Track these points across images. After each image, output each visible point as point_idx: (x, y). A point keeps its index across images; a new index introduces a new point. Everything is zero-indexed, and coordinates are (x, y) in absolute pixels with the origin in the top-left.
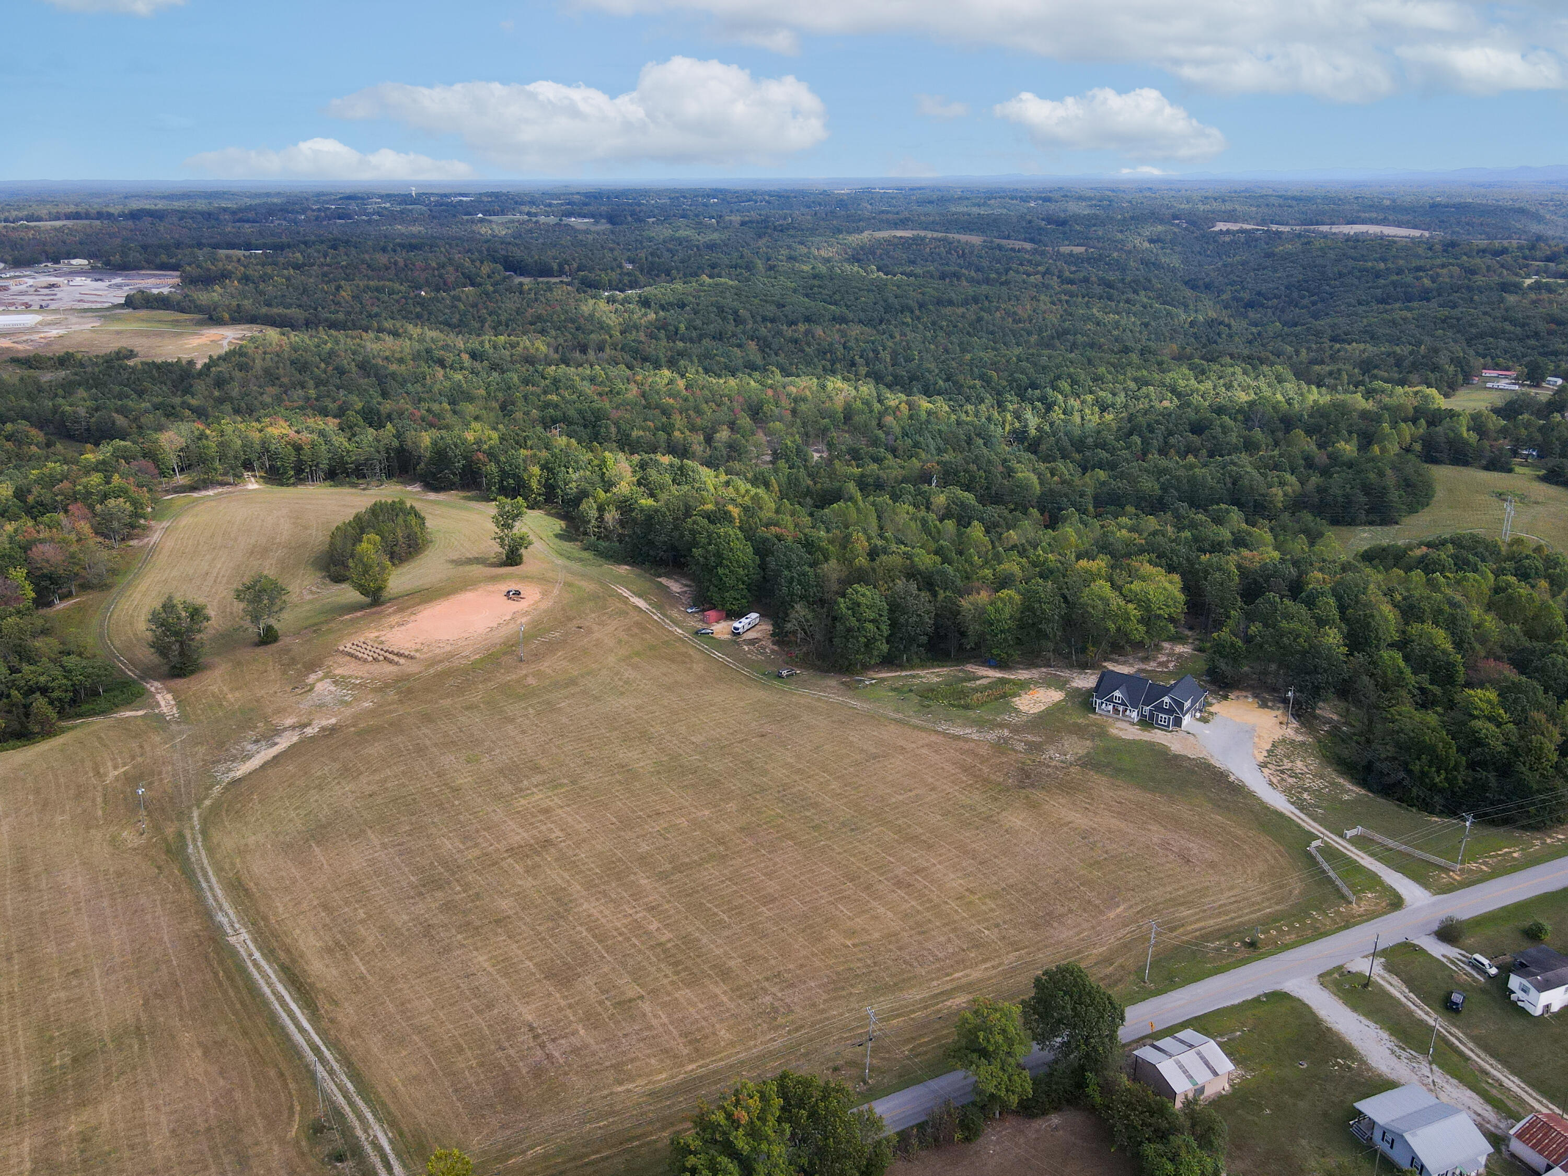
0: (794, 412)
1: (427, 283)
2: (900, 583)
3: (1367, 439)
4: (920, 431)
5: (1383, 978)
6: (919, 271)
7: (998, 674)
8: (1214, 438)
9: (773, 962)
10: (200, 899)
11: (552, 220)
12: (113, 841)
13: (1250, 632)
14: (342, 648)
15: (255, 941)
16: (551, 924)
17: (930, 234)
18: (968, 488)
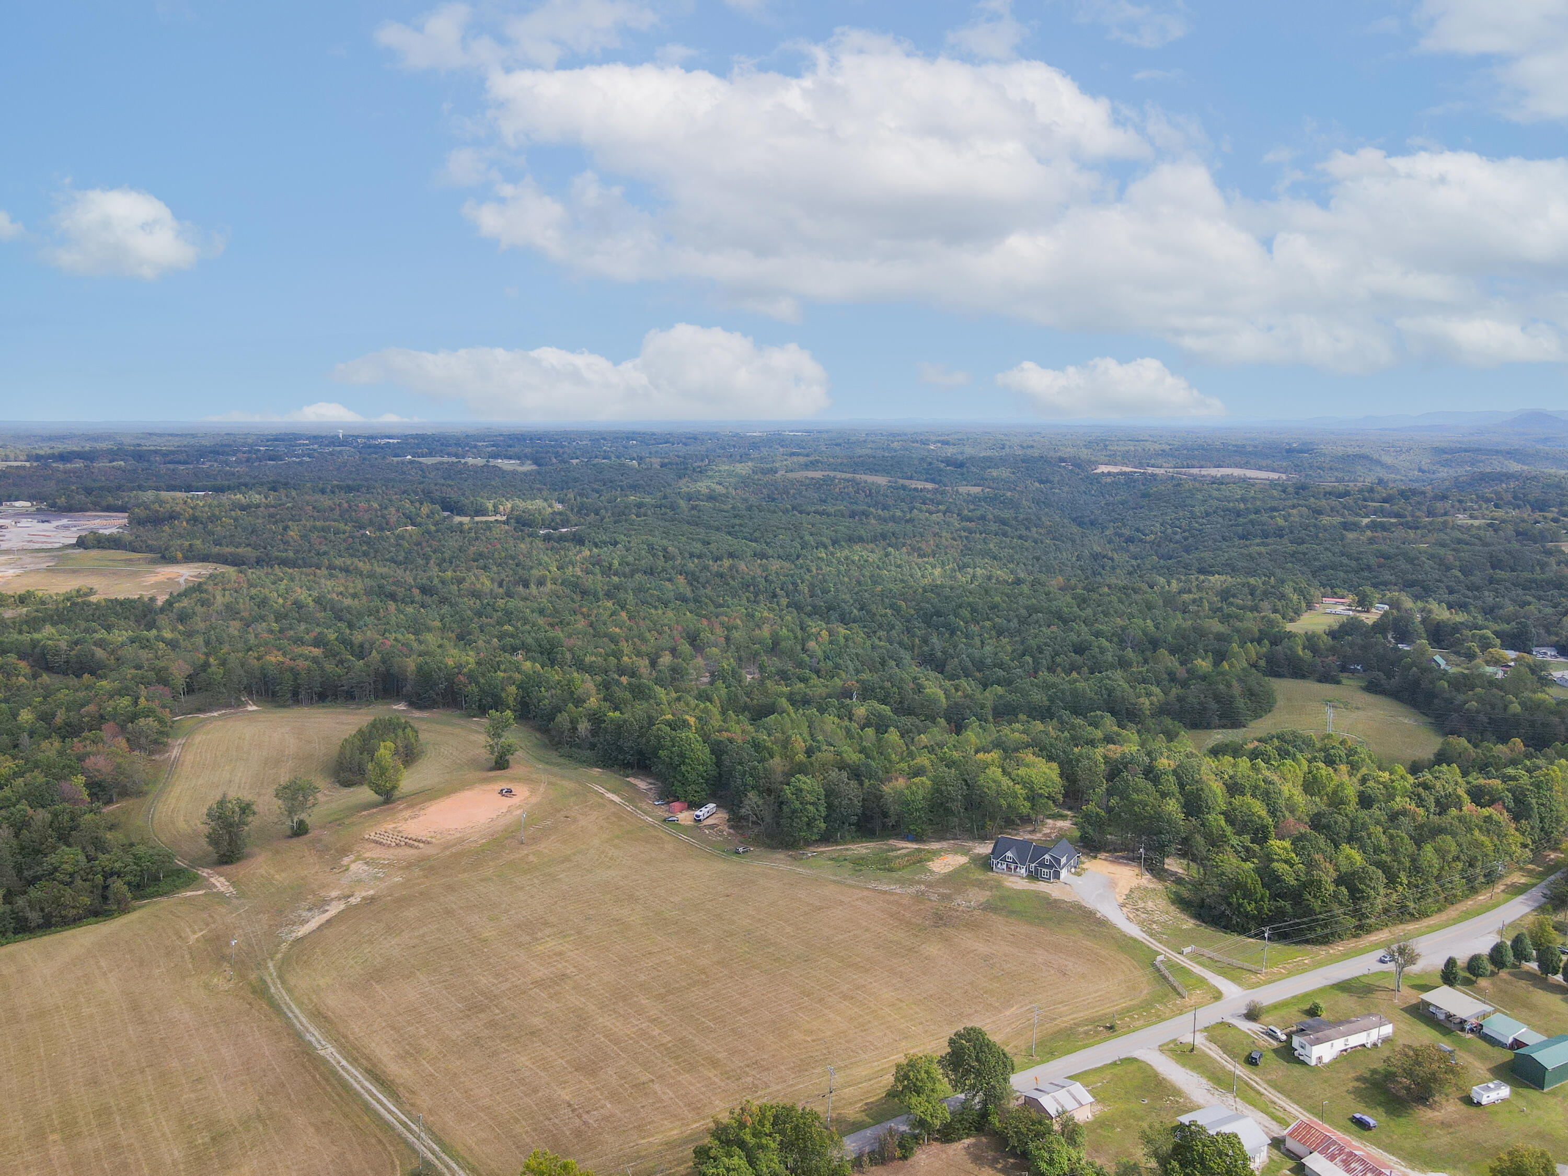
0: (728, 639)
1: (371, 522)
2: (834, 774)
3: (1220, 656)
4: (840, 655)
5: (1205, 1046)
6: (831, 509)
7: (915, 846)
8: (1093, 657)
9: (751, 1054)
10: (290, 1025)
11: (480, 461)
12: (206, 986)
13: (1110, 804)
14: (367, 836)
15: (340, 1053)
16: (575, 1034)
17: (839, 475)
18: (884, 702)
